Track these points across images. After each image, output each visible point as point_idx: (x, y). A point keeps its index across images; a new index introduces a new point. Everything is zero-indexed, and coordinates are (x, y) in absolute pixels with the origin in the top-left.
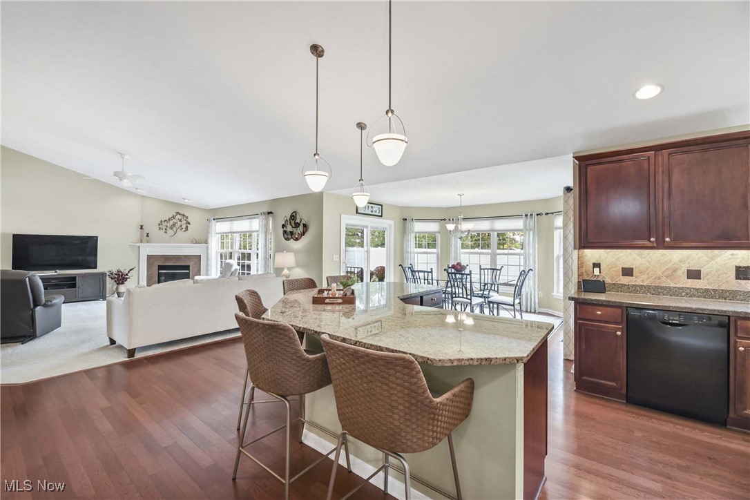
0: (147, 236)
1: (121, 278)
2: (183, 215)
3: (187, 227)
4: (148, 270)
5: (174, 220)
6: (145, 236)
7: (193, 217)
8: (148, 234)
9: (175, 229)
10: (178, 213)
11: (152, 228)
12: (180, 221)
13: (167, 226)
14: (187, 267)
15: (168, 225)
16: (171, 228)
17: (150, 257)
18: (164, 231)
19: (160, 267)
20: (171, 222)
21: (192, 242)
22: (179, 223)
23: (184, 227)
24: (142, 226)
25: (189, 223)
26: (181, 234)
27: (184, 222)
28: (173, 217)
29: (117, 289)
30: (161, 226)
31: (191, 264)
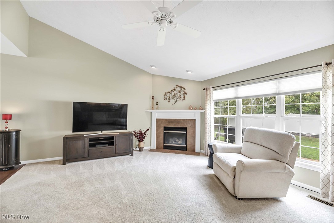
0: (157, 104)
1: (141, 136)
2: (182, 87)
3: (184, 96)
4: (157, 130)
5: (175, 92)
6: (155, 105)
7: (189, 88)
8: (157, 103)
9: (175, 99)
10: (178, 86)
11: (160, 98)
12: (179, 92)
13: (170, 97)
14: (185, 129)
15: (171, 95)
16: (173, 98)
17: (158, 120)
18: (168, 100)
19: (165, 128)
20: (173, 93)
21: (190, 109)
22: (179, 94)
23: (182, 96)
24: (153, 97)
25: (186, 94)
26: (180, 103)
27: (182, 93)
28: (174, 90)
29: (139, 145)
30: (166, 97)
31: (188, 126)
